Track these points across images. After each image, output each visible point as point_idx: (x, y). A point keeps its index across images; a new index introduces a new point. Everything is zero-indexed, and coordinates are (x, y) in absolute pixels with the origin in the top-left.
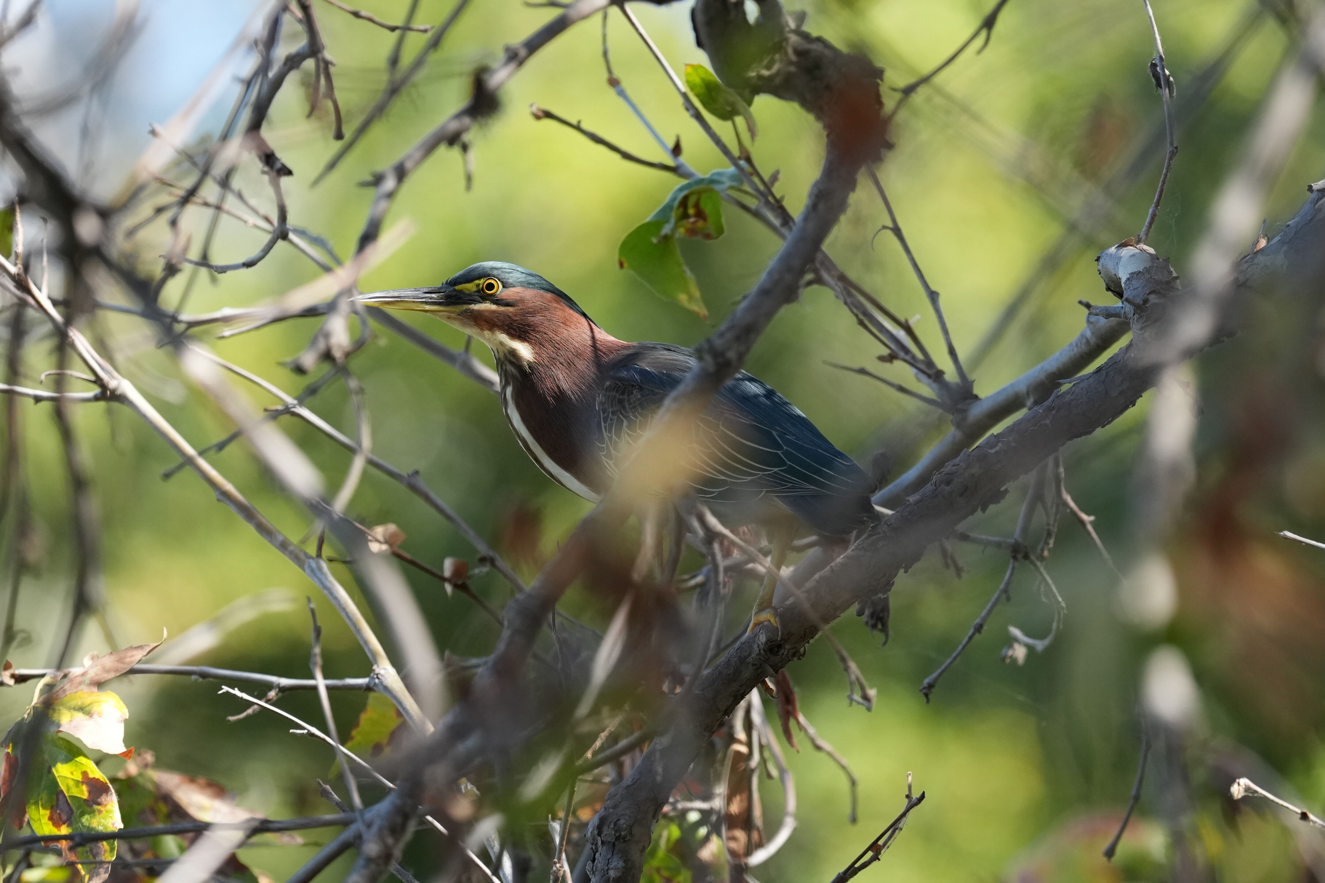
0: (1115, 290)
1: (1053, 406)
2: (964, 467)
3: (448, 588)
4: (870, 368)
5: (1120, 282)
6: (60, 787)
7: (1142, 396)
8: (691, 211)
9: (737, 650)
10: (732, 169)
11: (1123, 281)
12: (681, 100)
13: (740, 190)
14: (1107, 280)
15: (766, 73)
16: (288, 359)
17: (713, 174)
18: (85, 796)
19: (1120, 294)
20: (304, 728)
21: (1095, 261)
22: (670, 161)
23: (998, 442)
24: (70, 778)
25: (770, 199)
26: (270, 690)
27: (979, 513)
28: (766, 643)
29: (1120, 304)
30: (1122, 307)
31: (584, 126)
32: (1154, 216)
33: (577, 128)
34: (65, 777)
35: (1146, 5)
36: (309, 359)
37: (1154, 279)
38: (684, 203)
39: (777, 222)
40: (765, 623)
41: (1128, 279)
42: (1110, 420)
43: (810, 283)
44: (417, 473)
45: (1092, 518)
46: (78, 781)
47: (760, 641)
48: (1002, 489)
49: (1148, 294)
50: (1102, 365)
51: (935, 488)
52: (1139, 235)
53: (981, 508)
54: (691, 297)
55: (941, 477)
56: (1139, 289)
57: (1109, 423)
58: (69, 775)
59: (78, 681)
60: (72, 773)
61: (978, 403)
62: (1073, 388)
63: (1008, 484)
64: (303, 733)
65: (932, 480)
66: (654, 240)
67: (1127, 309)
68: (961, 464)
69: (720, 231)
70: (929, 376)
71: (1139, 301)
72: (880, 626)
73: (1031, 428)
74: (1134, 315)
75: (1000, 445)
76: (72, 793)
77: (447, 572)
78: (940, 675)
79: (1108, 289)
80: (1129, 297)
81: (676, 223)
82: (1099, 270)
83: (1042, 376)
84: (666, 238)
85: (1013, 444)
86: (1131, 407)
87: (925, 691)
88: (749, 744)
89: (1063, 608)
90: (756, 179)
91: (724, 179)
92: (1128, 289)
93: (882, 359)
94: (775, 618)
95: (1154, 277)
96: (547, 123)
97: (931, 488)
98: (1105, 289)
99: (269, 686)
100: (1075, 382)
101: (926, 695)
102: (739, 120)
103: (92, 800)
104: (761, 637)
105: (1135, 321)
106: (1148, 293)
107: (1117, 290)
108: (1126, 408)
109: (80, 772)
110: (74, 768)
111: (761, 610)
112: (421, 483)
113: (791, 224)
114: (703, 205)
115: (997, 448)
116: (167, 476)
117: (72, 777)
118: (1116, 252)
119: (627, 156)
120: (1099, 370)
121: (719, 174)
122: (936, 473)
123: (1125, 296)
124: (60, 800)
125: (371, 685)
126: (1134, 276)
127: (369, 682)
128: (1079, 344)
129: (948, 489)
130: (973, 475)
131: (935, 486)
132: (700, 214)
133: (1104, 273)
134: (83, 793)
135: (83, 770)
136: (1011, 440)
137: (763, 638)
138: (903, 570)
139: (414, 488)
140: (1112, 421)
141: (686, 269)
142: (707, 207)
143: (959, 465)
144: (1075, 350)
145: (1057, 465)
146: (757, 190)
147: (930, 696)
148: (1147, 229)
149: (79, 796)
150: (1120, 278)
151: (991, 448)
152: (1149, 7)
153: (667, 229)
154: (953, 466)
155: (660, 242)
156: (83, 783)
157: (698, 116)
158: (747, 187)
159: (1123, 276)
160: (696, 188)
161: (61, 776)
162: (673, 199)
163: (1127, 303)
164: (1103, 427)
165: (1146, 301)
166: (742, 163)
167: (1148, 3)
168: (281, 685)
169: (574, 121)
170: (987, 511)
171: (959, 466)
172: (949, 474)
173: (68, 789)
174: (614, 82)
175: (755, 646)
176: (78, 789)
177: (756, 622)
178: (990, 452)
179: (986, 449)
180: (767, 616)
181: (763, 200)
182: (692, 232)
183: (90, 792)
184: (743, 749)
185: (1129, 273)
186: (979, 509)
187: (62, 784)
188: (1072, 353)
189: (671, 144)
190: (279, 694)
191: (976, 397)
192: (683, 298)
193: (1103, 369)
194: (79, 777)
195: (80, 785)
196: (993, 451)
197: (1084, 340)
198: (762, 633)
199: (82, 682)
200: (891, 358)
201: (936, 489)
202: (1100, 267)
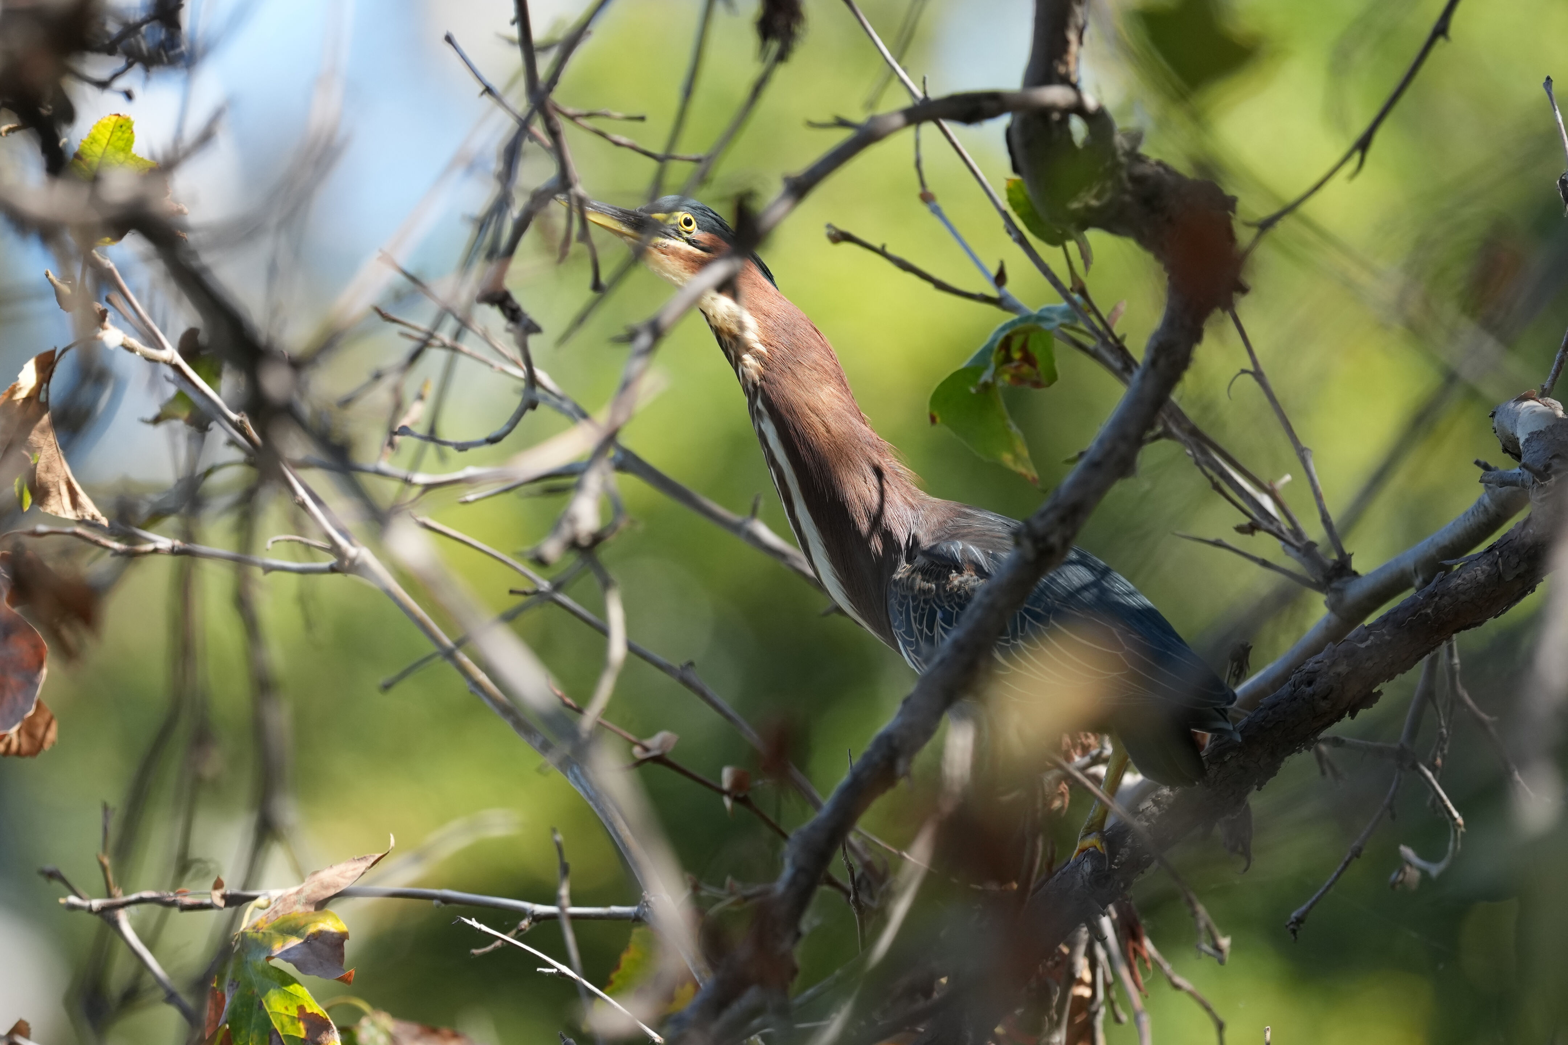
0: (1514, 452)
1: (1436, 592)
2: (1328, 664)
3: (727, 802)
4: (1227, 541)
5: (1519, 443)
6: (274, 1026)
7: (1542, 581)
8: (1017, 355)
9: (1057, 880)
10: (1064, 304)
11: (1521, 441)
12: (1001, 222)
13: (1073, 328)
14: (1503, 440)
15: (1094, 203)
16: (527, 548)
17: (1041, 311)
18: (303, 1034)
19: (1517, 456)
20: (552, 967)
21: (1490, 417)
22: (992, 291)
23: (1370, 634)
24: (284, 1014)
25: (1110, 340)
26: (522, 918)
27: (1347, 719)
28: (1092, 873)
29: (1517, 470)
30: (1520, 474)
31: (889, 250)
32: (1561, 362)
33: (882, 252)
34: (279, 1013)
35: (1555, 110)
36: (552, 549)
37: (1559, 440)
38: (1006, 344)
39: (1118, 365)
40: (1091, 849)
41: (1527, 440)
42: (1504, 609)
43: (1157, 437)
44: (691, 664)
45: (1495, 718)
46: (294, 1017)
47: (1084, 871)
48: (1375, 690)
49: (1550, 459)
50: (1495, 543)
51: (1293, 689)
52: (1543, 386)
53: (1349, 713)
54: (1017, 457)
55: (1301, 676)
56: (1540, 452)
57: (1503, 612)
58: (283, 1011)
59: (293, 900)
60: (286, 1008)
61: (1357, 581)
62: (1460, 570)
63: (1381, 684)
64: (553, 973)
65: (1290, 680)
66: (973, 390)
67: (1525, 476)
68: (1324, 661)
69: (1053, 378)
70: (1298, 549)
71: (1539, 467)
72: (1240, 849)
73: (1410, 619)
74: (1533, 483)
75: (1372, 638)
76: (288, 1032)
77: (726, 784)
78: (1311, 907)
79: (1505, 450)
80: (1528, 462)
81: (996, 369)
82: (1494, 428)
83: (1433, 551)
84: (986, 386)
85: (1387, 638)
86: (1530, 594)
87: (1292, 927)
88: (1093, 985)
89: (1459, 825)
90: (1093, 317)
91: (1054, 316)
92: (1527, 451)
93: (1240, 529)
94: (1101, 844)
95: (1559, 438)
96: (846, 247)
97: (1289, 690)
98: (1502, 451)
99: (521, 914)
100: (1462, 564)
101: (1294, 932)
102: (1071, 245)
103: (311, 1040)
104: (1085, 866)
105: (1535, 491)
106: (1550, 457)
107: (1516, 451)
108: (1523, 594)
109: (296, 1006)
110: (289, 1002)
111: (1088, 834)
112: (695, 676)
113: (1134, 368)
114: (1030, 347)
115: (1369, 642)
116: (387, 687)
117: (287, 1013)
118: (1514, 407)
119: (941, 286)
120: (1491, 549)
121: (1049, 310)
122: (1295, 671)
123: (1523, 461)
124: (273, 1040)
125: (641, 915)
126: (1534, 436)
127: (638, 910)
128: (1476, 513)
129: (1309, 690)
130: (1339, 674)
131: (1294, 686)
132: (1028, 359)
133: (1500, 431)
134: (301, 1031)
135: (299, 1004)
136: (1385, 632)
137: (1087, 867)
138: (1256, 787)
139: (686, 683)
140: (1507, 610)
141: (1011, 422)
142: (1036, 351)
143: (1322, 661)
144: (1471, 519)
145: (1451, 655)
146: (1093, 328)
147: (1298, 933)
148: (1552, 378)
149: (295, 1035)
150: (1518, 439)
151: (1362, 642)
152: (1558, 112)
153: (987, 376)
154: (1316, 663)
155: (978, 392)
156: (299, 1019)
157: (1022, 241)
158: (1082, 326)
159: (1522, 437)
160: (1020, 326)
161: (274, 1012)
162: (993, 341)
163: (1525, 470)
164: (1496, 617)
165: (1547, 467)
166: (1076, 296)
167: (1556, 107)
168: (535, 913)
169: (877, 244)
170: (1356, 717)
171: (1322, 664)
172: (1310, 672)
173: (283, 1027)
174: (927, 198)
175: (1079, 877)
176: (294, 1027)
177: (1080, 848)
178: (1360, 647)
179: (1355, 644)
180: (1092, 841)
181: (1100, 340)
182: (1018, 379)
183: (308, 1030)
184: (1086, 992)
185: (1529, 432)
186: (1347, 714)
187: (275, 1022)
188: (1468, 523)
189: (994, 271)
190: (533, 923)
191: (1355, 574)
192: (1007, 458)
193: (1496, 549)
194: (294, 1012)
195: (296, 1022)
196: (1363, 646)
197: (1482, 508)
198: (1086, 861)
199: (297, 901)
200: (1251, 529)
201: (1295, 691)
202: (1495, 425)
